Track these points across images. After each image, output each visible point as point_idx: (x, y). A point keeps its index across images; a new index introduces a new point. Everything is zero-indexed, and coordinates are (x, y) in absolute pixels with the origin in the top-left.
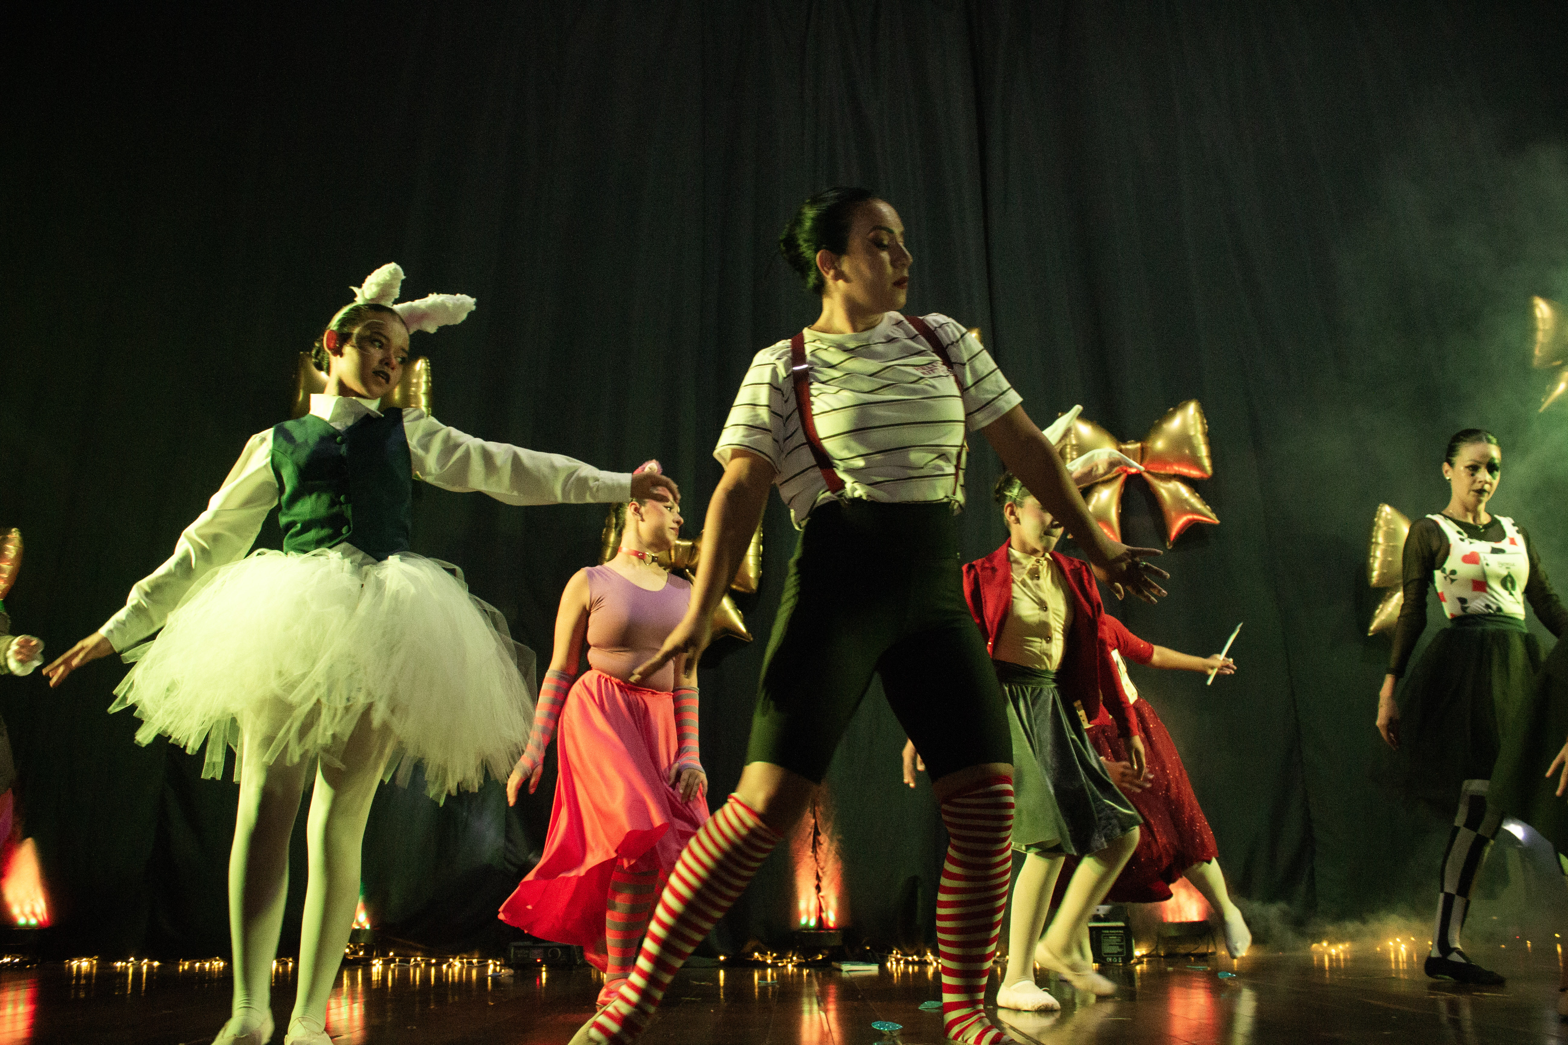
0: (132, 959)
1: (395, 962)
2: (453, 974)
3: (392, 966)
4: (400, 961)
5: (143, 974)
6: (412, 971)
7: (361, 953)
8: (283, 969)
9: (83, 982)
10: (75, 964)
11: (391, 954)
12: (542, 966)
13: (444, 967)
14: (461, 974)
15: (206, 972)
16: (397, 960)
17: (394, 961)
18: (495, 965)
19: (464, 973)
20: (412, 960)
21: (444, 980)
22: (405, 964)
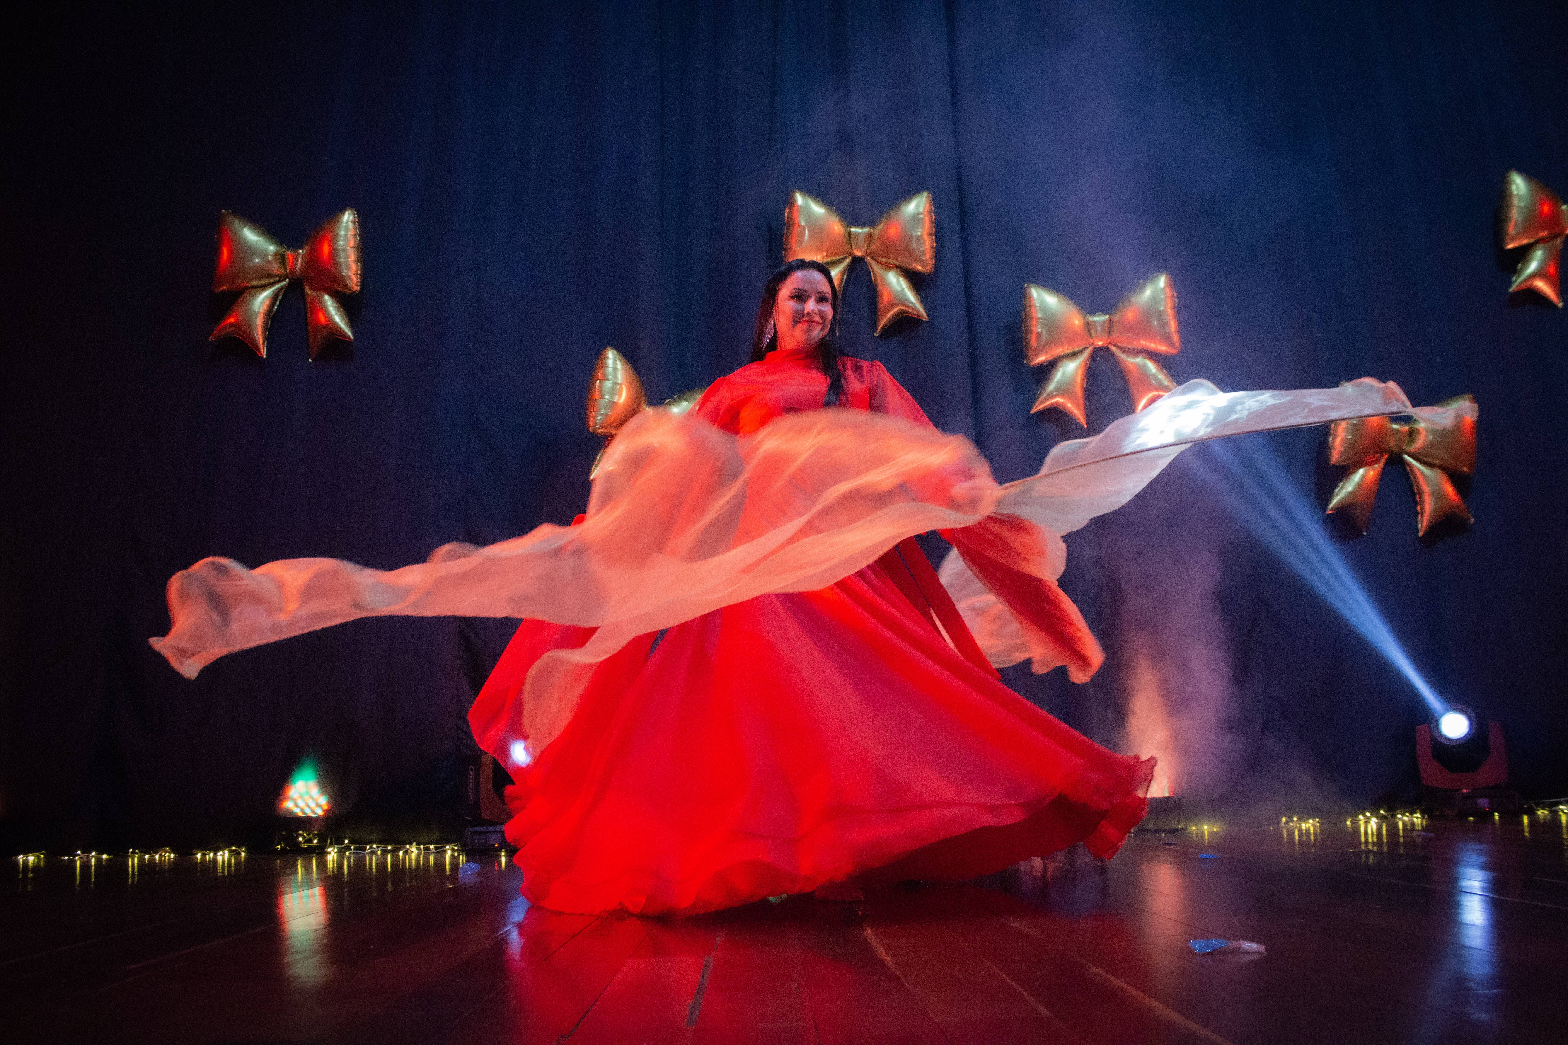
0: (79, 852)
1: (351, 850)
2: (410, 860)
3: (347, 853)
4: (355, 849)
5: (91, 866)
6: (368, 858)
7: (315, 841)
8: (235, 859)
9: (30, 875)
10: (21, 858)
11: (346, 841)
12: (501, 851)
13: (401, 853)
14: (418, 859)
15: (156, 863)
16: (352, 847)
17: (349, 849)
18: (453, 850)
19: (421, 859)
20: (368, 847)
21: (401, 866)
22: (361, 852)
